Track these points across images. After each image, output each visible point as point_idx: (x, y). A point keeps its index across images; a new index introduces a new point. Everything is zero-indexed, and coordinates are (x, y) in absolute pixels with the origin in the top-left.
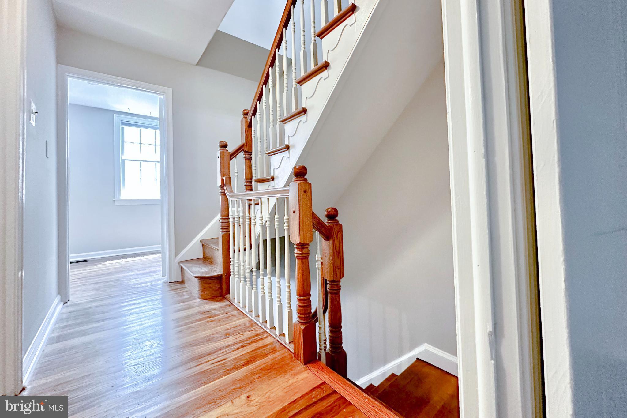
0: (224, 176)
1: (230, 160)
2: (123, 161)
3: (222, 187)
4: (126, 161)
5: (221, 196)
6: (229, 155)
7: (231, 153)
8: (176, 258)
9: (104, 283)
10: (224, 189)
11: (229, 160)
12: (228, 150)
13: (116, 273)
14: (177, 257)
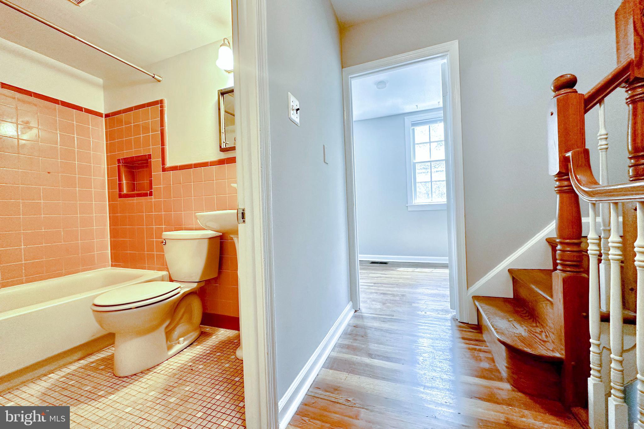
0: (567, 151)
1: (586, 111)
2: (414, 164)
3: (563, 174)
4: (417, 165)
5: (558, 196)
6: (583, 102)
7: (586, 97)
8: (469, 289)
9: (391, 296)
10: (568, 180)
11: (583, 111)
12: (577, 90)
13: (404, 285)
14: (471, 288)
